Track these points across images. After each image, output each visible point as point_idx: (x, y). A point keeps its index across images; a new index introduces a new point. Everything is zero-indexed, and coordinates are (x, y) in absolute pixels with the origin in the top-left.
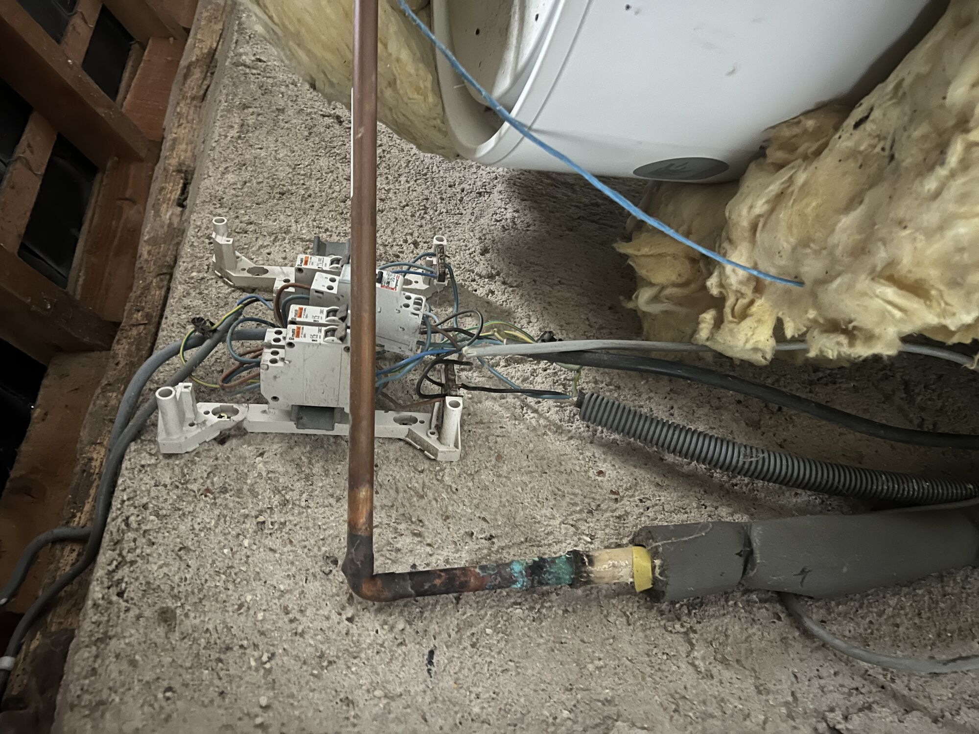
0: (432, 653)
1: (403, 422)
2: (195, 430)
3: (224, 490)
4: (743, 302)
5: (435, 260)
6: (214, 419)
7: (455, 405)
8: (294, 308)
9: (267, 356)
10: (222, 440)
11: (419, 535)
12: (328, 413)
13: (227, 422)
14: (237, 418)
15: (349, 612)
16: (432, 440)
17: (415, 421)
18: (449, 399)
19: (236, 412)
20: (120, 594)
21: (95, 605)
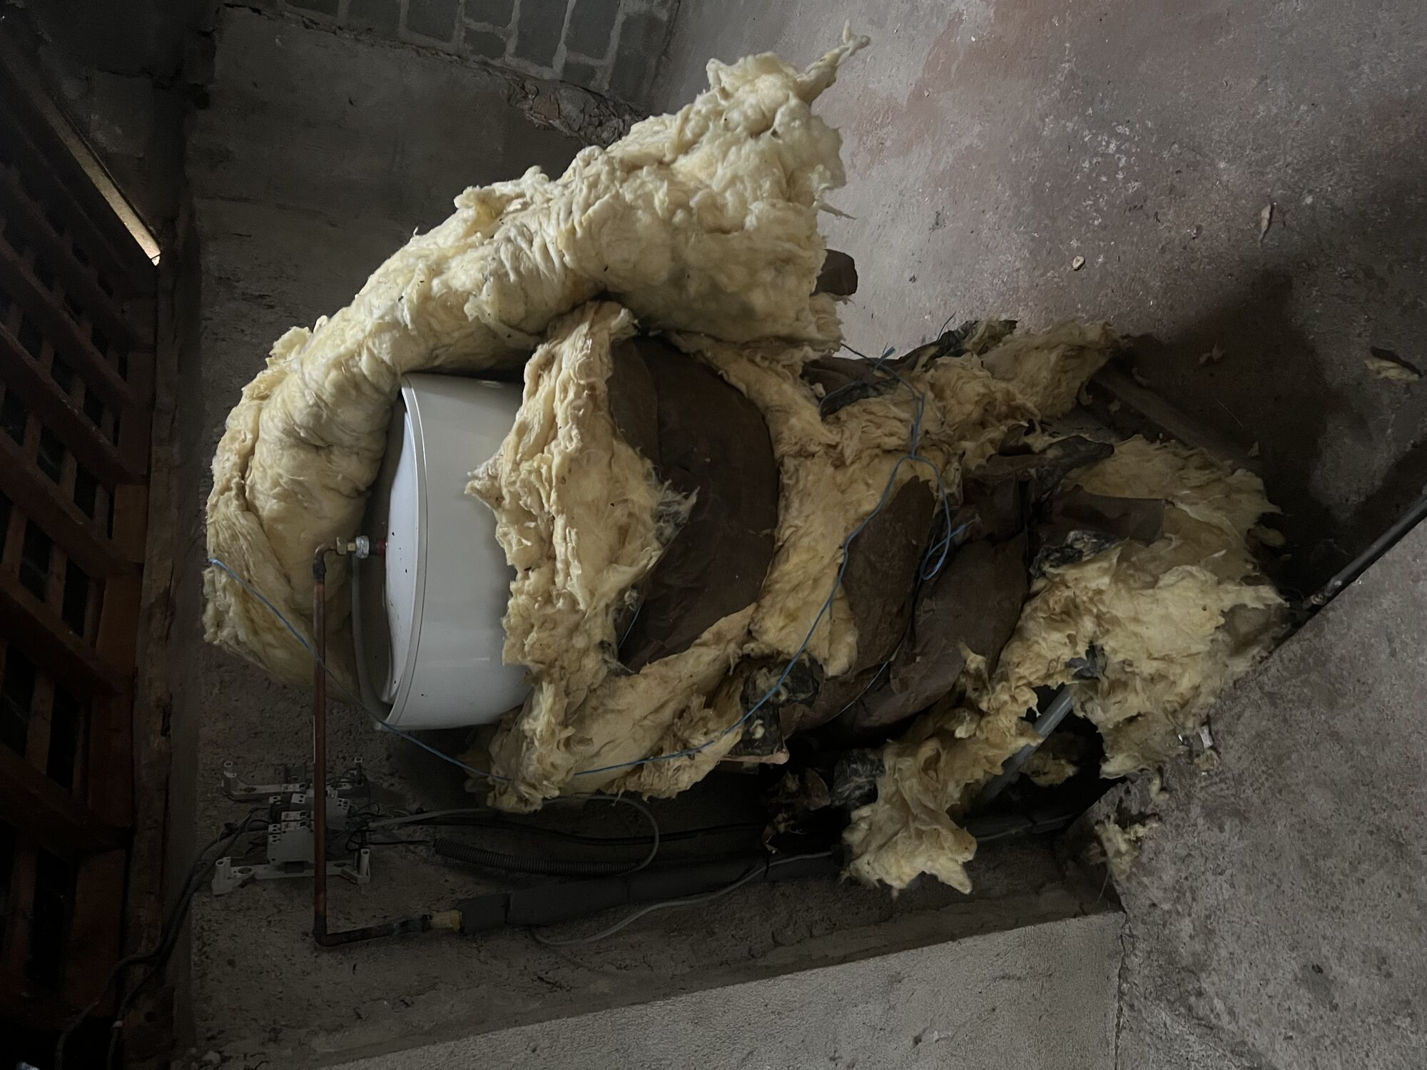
0: (355, 966)
1: (338, 866)
2: (230, 882)
3: (248, 909)
4: (503, 787)
5: (355, 772)
6: (239, 875)
7: (366, 853)
8: (284, 814)
9: (271, 839)
10: (242, 886)
11: (348, 919)
12: (301, 865)
13: (245, 876)
14: (251, 873)
15: (315, 954)
16: (355, 873)
17: (345, 865)
18: (362, 851)
19: (250, 870)
20: (207, 957)
21: (195, 964)
